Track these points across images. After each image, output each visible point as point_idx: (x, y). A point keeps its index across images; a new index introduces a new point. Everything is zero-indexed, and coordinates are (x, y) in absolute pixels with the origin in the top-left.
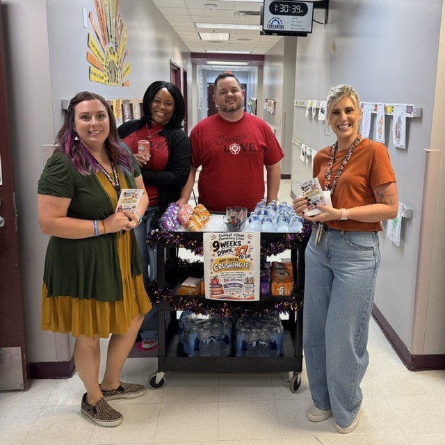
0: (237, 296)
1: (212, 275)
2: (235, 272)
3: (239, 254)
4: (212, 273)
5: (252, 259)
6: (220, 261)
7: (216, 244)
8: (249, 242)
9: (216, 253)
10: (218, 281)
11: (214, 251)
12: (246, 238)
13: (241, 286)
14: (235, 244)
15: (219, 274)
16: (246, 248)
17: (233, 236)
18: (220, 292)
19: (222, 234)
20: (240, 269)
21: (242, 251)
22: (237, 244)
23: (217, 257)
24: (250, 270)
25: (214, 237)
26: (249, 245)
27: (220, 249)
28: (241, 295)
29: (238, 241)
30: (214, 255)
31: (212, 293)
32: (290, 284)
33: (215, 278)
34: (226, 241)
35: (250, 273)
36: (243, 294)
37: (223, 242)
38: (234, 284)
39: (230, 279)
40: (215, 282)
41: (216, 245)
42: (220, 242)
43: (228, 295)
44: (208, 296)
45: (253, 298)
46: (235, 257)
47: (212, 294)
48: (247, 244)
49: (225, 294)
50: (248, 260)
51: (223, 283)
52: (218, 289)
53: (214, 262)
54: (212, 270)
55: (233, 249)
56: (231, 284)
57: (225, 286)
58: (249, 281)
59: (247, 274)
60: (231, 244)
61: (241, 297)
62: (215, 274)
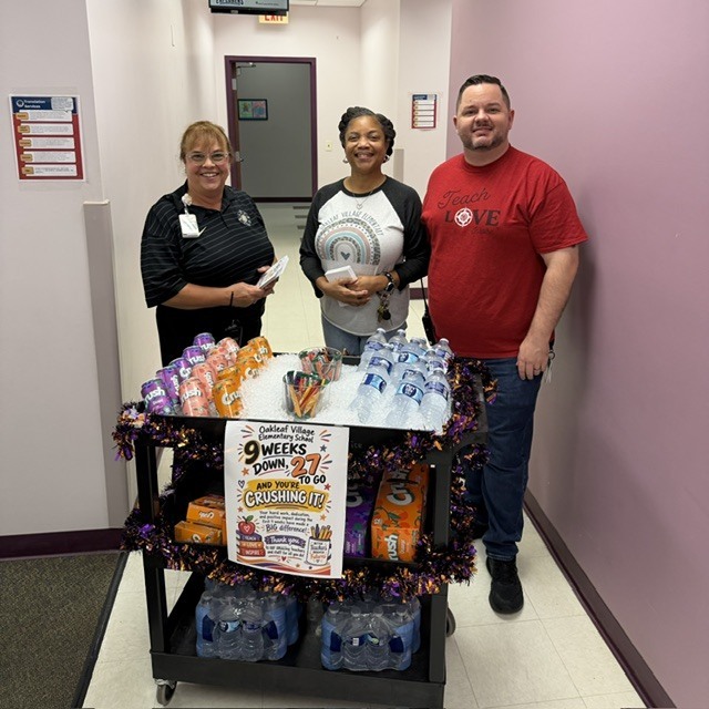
0: (292, 563)
1: (241, 514)
2: (290, 512)
3: (300, 473)
4: (240, 510)
5: (327, 487)
6: (259, 486)
7: (252, 448)
8: (323, 448)
9: (250, 467)
10: (253, 527)
11: (248, 462)
12: (317, 437)
13: (301, 543)
14: (293, 449)
15: (256, 514)
16: (316, 460)
17: (289, 432)
18: (256, 552)
19: (267, 426)
20: (302, 506)
21: (308, 466)
22: (297, 449)
23: (252, 476)
24: (323, 512)
25: (248, 432)
26: (323, 454)
27: (260, 459)
28: (303, 564)
29: (300, 443)
30: (246, 472)
31: (242, 551)
32: (410, 530)
33: (247, 521)
34: (275, 441)
35: (323, 518)
36: (307, 562)
37: (267, 443)
38: (287, 537)
39: (279, 525)
40: (246, 530)
41: (252, 450)
42: (261, 443)
43: (274, 560)
44: (233, 556)
45: (328, 573)
46: (291, 478)
47: (241, 554)
48: (318, 451)
49: (268, 558)
50: (320, 487)
51: (264, 534)
52: (254, 545)
53: (246, 486)
54: (241, 504)
55: (288, 461)
56: (281, 537)
57: (269, 540)
58: (320, 534)
59: (315, 518)
60: (284, 448)
61: (300, 568)
62: (246, 513)
